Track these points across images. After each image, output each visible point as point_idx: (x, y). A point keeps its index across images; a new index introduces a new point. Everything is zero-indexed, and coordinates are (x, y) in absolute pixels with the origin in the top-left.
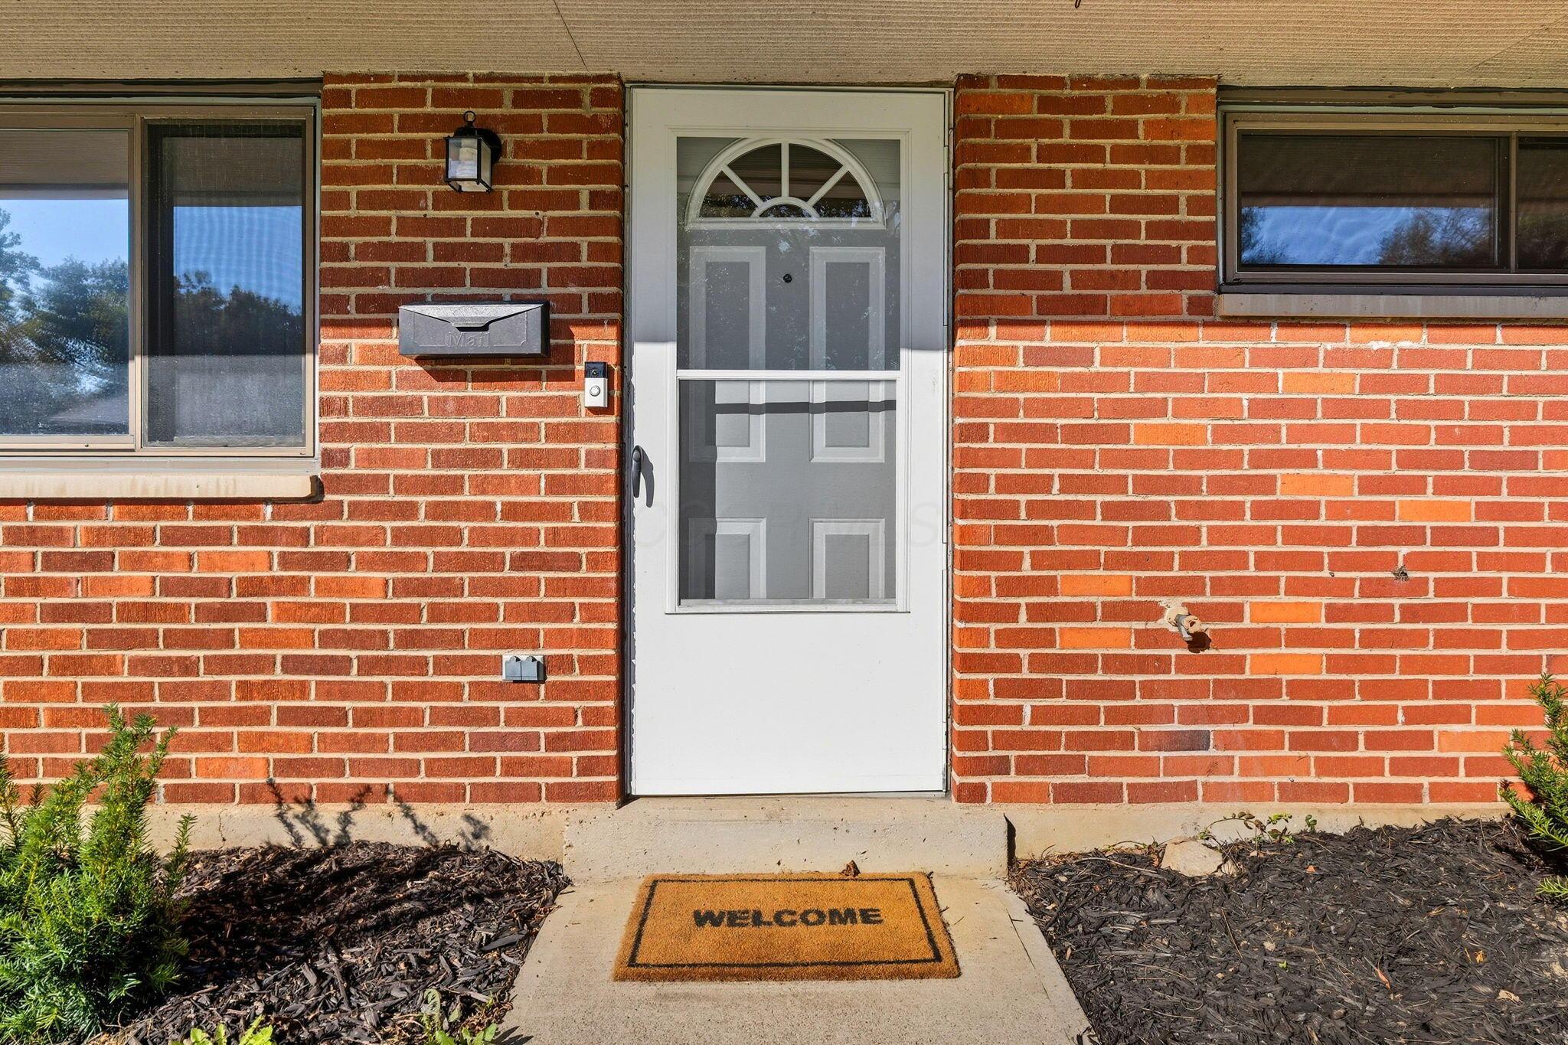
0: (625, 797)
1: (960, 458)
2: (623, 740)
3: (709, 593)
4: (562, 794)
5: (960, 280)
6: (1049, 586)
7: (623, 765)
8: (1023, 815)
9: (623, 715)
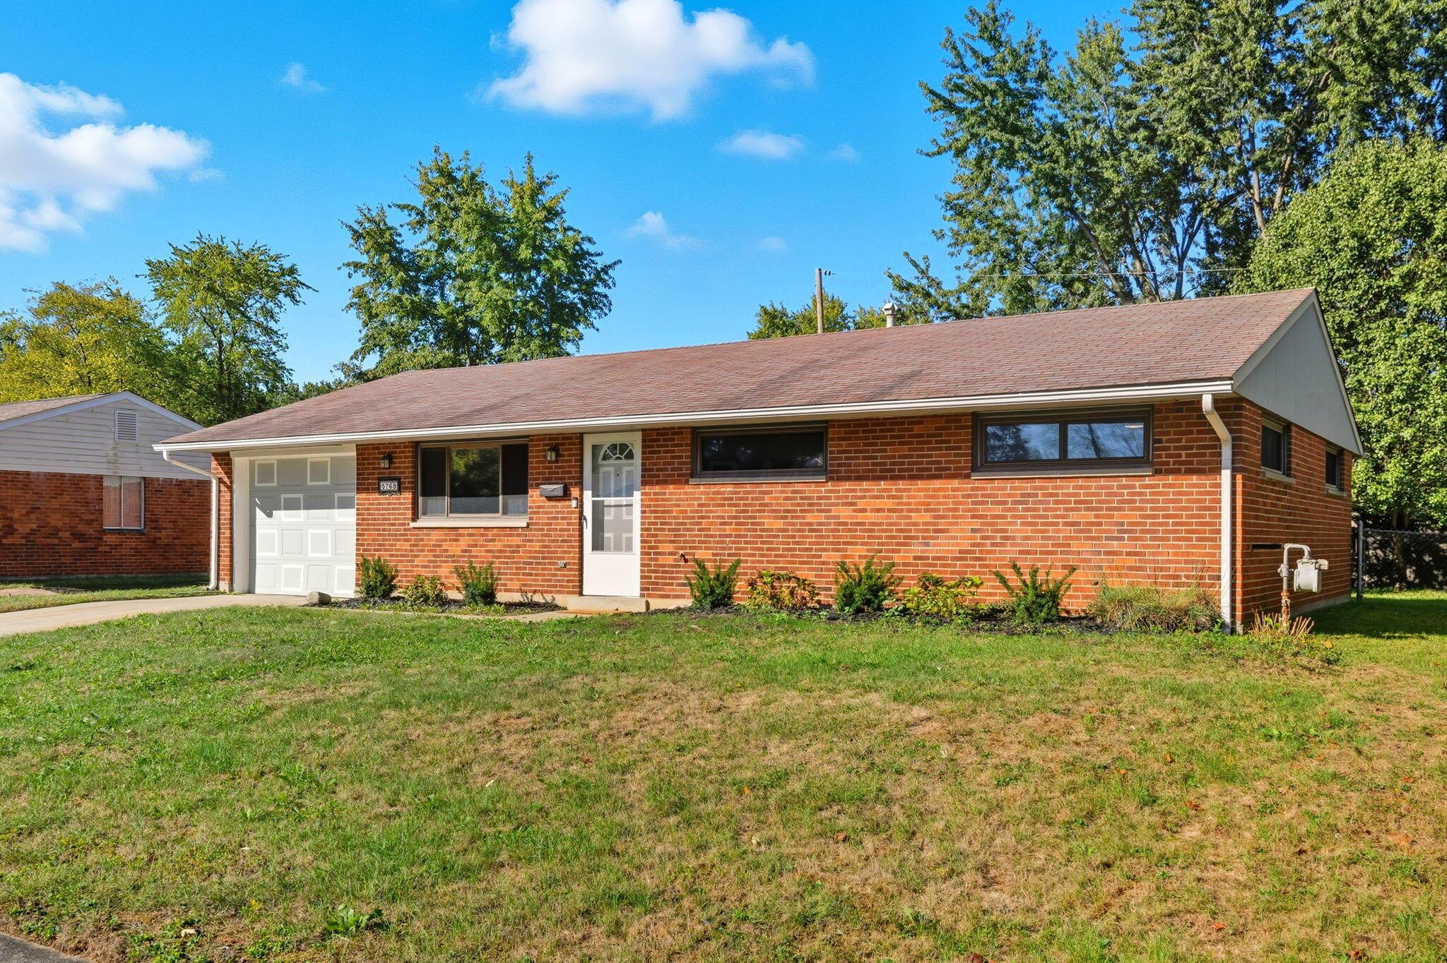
0: (581, 594)
1: (642, 518)
2: (581, 581)
3: (602, 549)
4: (568, 593)
5: (643, 476)
6: (657, 547)
7: (581, 587)
8: (651, 601)
9: (581, 575)
